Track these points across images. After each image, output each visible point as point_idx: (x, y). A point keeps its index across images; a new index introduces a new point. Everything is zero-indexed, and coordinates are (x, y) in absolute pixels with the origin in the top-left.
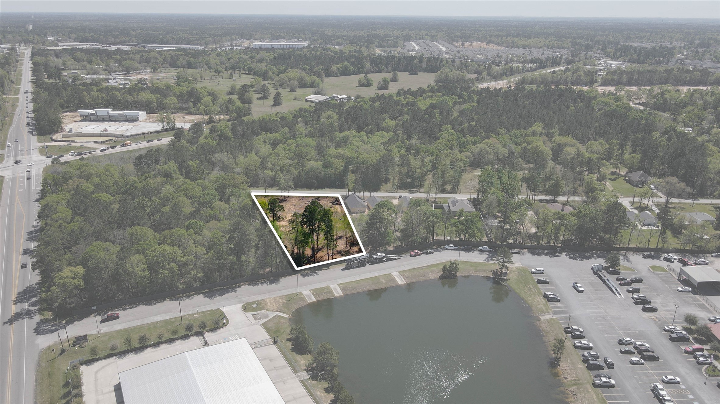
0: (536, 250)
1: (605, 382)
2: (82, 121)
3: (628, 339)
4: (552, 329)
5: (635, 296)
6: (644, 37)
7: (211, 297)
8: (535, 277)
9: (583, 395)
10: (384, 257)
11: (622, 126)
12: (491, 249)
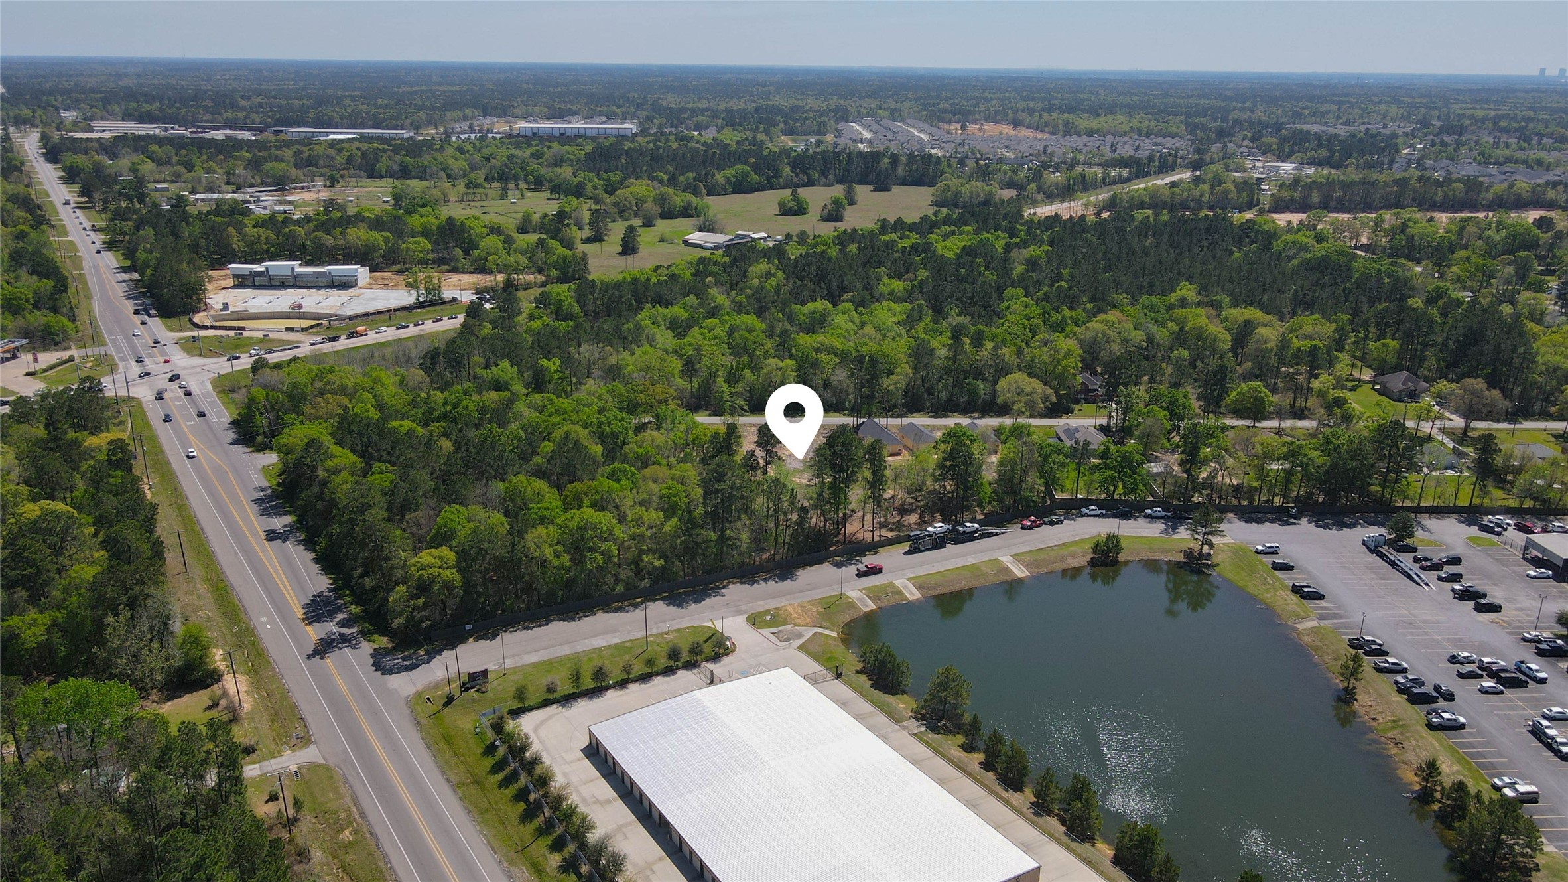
0: (1252, 514)
1: (1448, 720)
2: (235, 287)
3: (1466, 654)
4: (1326, 643)
5: (1457, 587)
6: (1328, 112)
7: (680, 605)
8: (1268, 560)
9: (1414, 743)
10: (977, 530)
11: (1345, 288)
12: (1169, 514)
